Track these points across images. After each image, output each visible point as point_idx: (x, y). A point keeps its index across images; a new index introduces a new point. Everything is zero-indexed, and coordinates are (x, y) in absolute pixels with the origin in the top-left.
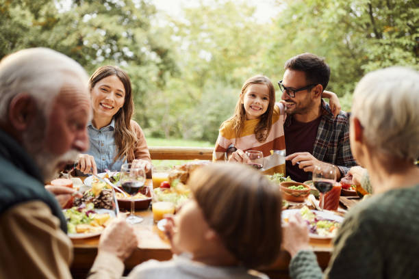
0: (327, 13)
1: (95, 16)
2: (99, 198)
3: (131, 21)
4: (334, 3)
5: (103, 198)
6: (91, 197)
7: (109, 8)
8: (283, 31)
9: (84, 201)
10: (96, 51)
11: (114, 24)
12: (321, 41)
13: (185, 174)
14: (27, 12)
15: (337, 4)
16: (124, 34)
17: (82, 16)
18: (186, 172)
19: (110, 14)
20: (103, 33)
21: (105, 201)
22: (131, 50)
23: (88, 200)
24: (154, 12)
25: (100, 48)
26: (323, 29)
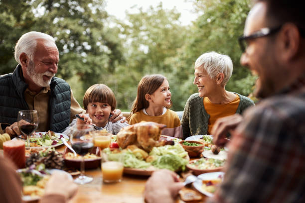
0: (233, 16)
1: (62, 19)
2: (51, 159)
3: (89, 23)
4: (238, 9)
5: (54, 158)
6: (43, 158)
7: (72, 14)
8: (201, 30)
9: (36, 161)
10: (63, 45)
11: (76, 25)
12: (229, 37)
13: (133, 135)
14: (12, 17)
15: (241, 10)
16: (84, 33)
17: (52, 19)
18: (134, 133)
19: (73, 18)
20: (68, 32)
21: (56, 161)
22: (89, 44)
23: (40, 160)
24: (106, 16)
25: (66, 43)
26: (230, 28)
